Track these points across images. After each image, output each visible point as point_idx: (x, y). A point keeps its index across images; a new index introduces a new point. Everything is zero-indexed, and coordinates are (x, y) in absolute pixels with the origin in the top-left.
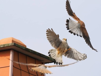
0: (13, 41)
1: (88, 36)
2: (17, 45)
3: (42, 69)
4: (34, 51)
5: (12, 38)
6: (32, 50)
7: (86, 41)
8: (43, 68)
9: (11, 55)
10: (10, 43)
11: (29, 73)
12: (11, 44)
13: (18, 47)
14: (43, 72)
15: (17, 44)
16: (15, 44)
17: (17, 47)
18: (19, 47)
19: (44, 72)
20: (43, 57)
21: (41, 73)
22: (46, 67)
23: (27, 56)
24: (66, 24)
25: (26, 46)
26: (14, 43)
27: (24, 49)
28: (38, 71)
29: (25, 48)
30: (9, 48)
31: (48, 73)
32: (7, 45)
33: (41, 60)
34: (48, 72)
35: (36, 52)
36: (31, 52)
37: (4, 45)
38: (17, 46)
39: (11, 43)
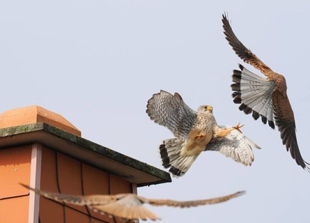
0: (40, 117)
1: (292, 120)
2: (54, 129)
3: (128, 206)
4: (105, 148)
5: (38, 107)
6: (98, 146)
7: (282, 137)
8: (132, 204)
9: (34, 160)
10: (31, 122)
11: (90, 216)
12: (35, 127)
13: (55, 135)
14: (133, 215)
15: (51, 127)
16: (46, 126)
17: (52, 134)
18: (59, 137)
19: (135, 216)
20: (132, 166)
21: (125, 219)
22: (142, 202)
23: (82, 162)
24: (232, 86)
25: (80, 133)
26: (44, 124)
27: (74, 143)
28: (117, 214)
29: (77, 137)
30: (29, 138)
31: (148, 219)
32: (21, 130)
33: (126, 177)
34: (148, 216)
35: (111, 150)
36: (96, 152)
37: (14, 129)
38: (51, 131)
39: (36, 122)
